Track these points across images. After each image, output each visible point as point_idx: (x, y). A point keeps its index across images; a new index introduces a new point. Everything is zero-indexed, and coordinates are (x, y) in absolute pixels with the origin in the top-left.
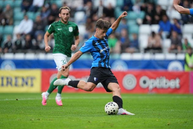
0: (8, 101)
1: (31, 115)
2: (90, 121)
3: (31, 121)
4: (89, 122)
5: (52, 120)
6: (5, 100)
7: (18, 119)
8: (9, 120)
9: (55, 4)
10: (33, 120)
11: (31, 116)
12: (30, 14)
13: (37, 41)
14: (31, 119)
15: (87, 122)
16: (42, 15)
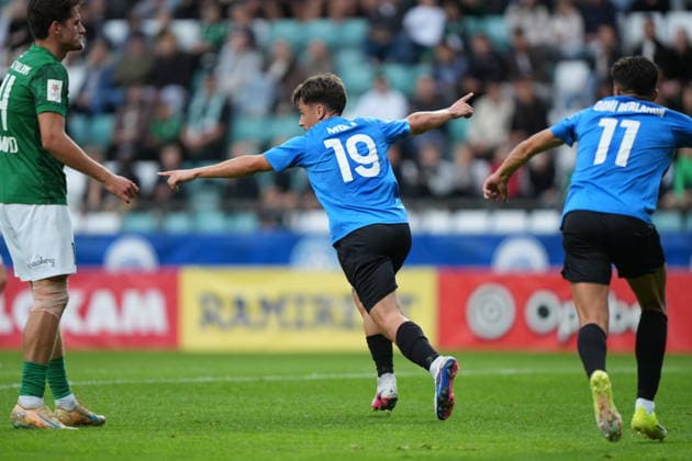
0: (318, 381)
1: (399, 430)
2: (611, 454)
3: (400, 453)
4: (609, 457)
5: (474, 450)
6: (307, 377)
7: (353, 446)
8: (321, 449)
9: (485, 37)
10: (407, 447)
11: (401, 433)
12: (396, 73)
13: (420, 167)
14: (398, 445)
15: (602, 455)
16: (436, 77)
